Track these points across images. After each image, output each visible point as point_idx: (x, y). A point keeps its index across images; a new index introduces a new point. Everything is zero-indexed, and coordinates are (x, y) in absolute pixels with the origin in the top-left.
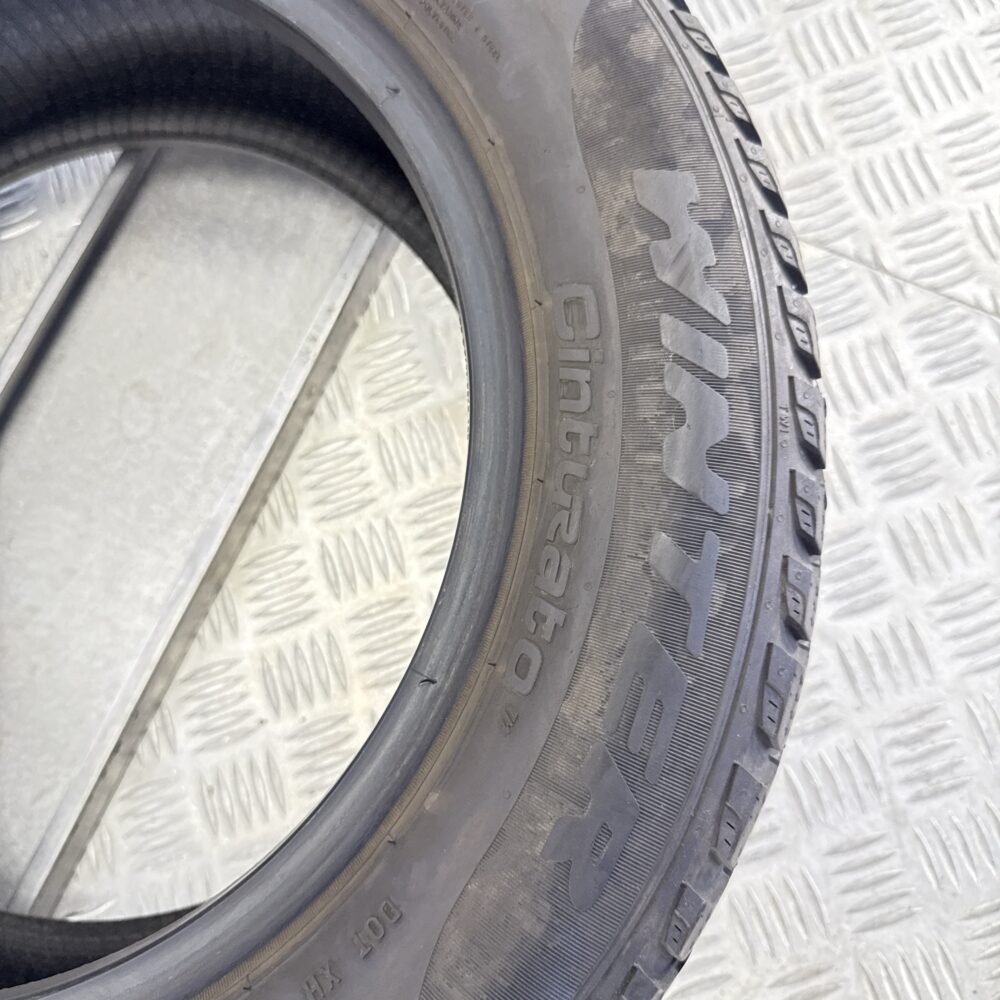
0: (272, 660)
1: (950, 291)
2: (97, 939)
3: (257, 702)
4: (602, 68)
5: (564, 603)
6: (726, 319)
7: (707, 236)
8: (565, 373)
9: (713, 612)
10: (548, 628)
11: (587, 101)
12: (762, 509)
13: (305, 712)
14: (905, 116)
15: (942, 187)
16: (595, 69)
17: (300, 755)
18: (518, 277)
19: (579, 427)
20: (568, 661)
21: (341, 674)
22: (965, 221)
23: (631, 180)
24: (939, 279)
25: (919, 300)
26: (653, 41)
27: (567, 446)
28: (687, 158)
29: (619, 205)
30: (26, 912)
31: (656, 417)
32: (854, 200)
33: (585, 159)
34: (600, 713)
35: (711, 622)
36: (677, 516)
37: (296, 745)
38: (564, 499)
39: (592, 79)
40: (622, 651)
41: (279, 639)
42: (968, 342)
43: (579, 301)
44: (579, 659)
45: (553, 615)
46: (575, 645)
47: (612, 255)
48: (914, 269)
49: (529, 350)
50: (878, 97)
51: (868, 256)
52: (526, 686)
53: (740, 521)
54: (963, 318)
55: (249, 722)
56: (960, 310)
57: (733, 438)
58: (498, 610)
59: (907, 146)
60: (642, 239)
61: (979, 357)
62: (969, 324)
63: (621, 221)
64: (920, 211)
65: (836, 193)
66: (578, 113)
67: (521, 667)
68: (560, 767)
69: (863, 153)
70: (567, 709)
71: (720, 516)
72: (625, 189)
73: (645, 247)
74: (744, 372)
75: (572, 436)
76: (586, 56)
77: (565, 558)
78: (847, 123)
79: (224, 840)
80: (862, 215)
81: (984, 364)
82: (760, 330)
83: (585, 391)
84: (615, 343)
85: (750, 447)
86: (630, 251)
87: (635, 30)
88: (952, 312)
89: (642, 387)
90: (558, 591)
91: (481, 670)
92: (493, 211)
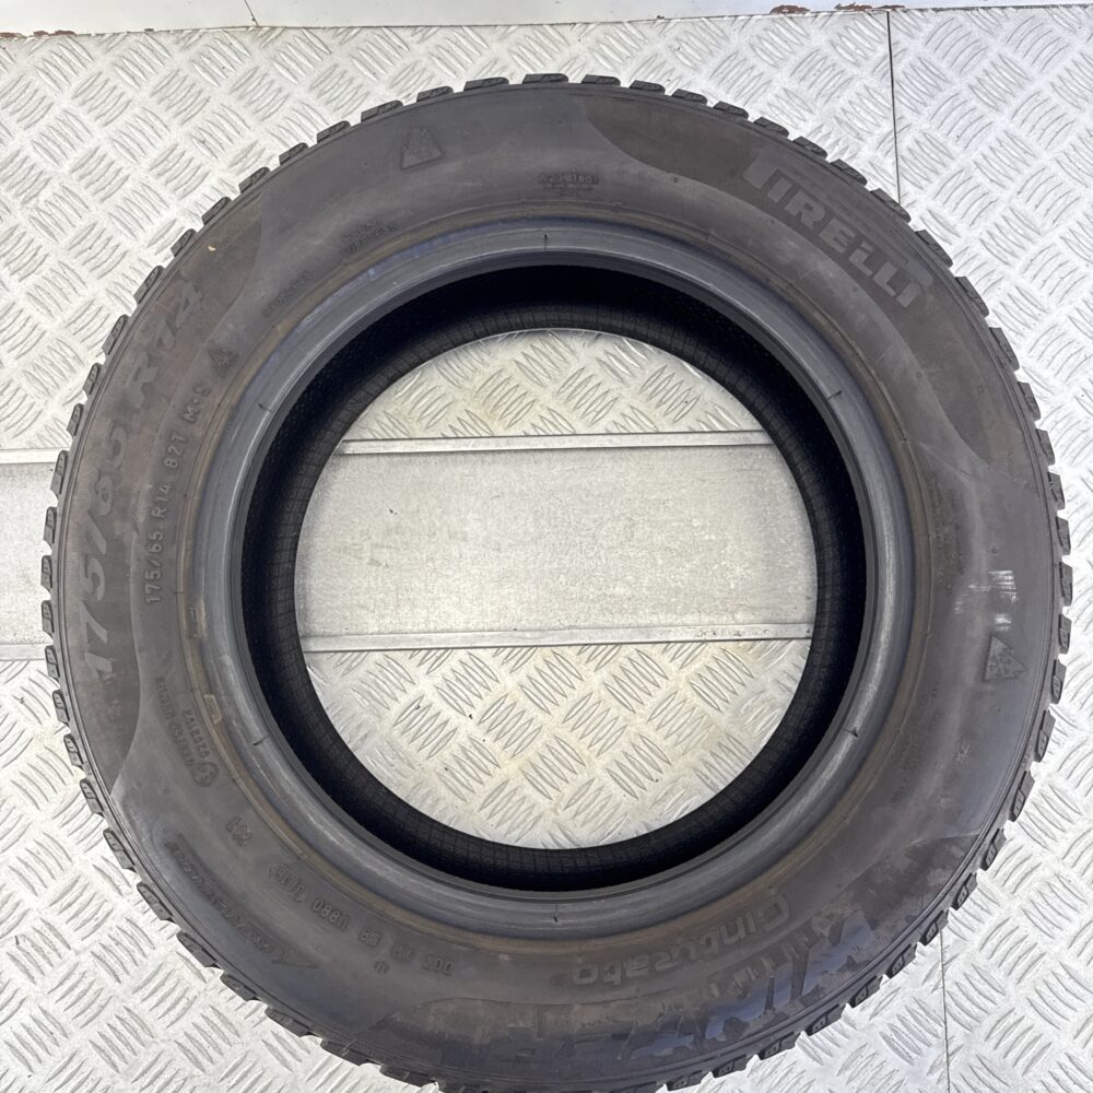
0: (508, 702)
1: (949, 1018)
2: (316, 719)
3: (480, 706)
4: (911, 864)
5: (625, 981)
6: (805, 993)
7: (845, 961)
8: (739, 921)
9: (655, 1054)
10: (609, 978)
11: (888, 866)
12: (718, 1052)
13: (489, 739)
14: (1063, 937)
15: (1022, 984)
16: (908, 861)
17: (464, 750)
18: (781, 864)
19: (715, 944)
20: (599, 997)
21: (521, 748)
22: (1005, 1008)
23: (855, 911)
24: (955, 1009)
25: (934, 1001)
26: (942, 880)
27: (703, 942)
28: (881, 931)
29: (839, 911)
30: (303, 649)
31: (737, 983)
32: (985, 929)
33: (857, 879)
34: (583, 1025)
35: (652, 1057)
36: (693, 1017)
37: (468, 745)
38: (676, 955)
39: (903, 863)
40: (616, 1022)
41: (522, 699)
42: (921, 1045)
43: (779, 912)
44: (603, 1002)
45: (616, 978)
46: (608, 996)
47: (810, 920)
48: (955, 989)
49: (744, 889)
50: (1071, 913)
51: (948, 956)
52: (577, 980)
53: (706, 1046)
54: (936, 1036)
55: (466, 708)
56: (940, 1030)
57: (746, 1025)
58: (607, 941)
59: (1042, 946)
60: (826, 933)
61: (914, 1055)
62: (933, 1040)
63: (830, 917)
64: (998, 975)
65: (984, 915)
66: (879, 864)
67: (585, 973)
68: (550, 1017)
69: (1023, 921)
70: (577, 1007)
71: (704, 1036)
72: (849, 911)
73: (822, 936)
74: (782, 1013)
75: (709, 942)
76: (914, 853)
77: (646, 970)
78: (1039, 900)
79: (396, 733)
80: (977, 939)
81: (910, 1061)
82: (809, 1009)
83: (734, 939)
84: (765, 944)
85: (745, 1034)
86: (818, 929)
87: (944, 867)
88: (937, 1027)
89: (749, 970)
90: (629, 974)
91: (574, 947)
92: (811, 830)
